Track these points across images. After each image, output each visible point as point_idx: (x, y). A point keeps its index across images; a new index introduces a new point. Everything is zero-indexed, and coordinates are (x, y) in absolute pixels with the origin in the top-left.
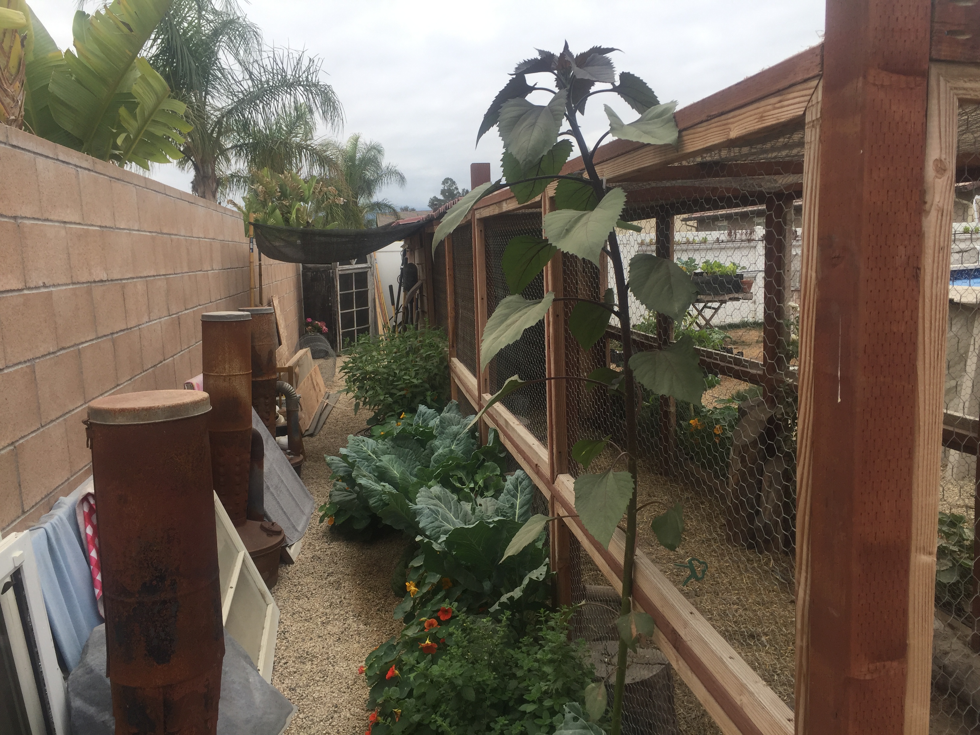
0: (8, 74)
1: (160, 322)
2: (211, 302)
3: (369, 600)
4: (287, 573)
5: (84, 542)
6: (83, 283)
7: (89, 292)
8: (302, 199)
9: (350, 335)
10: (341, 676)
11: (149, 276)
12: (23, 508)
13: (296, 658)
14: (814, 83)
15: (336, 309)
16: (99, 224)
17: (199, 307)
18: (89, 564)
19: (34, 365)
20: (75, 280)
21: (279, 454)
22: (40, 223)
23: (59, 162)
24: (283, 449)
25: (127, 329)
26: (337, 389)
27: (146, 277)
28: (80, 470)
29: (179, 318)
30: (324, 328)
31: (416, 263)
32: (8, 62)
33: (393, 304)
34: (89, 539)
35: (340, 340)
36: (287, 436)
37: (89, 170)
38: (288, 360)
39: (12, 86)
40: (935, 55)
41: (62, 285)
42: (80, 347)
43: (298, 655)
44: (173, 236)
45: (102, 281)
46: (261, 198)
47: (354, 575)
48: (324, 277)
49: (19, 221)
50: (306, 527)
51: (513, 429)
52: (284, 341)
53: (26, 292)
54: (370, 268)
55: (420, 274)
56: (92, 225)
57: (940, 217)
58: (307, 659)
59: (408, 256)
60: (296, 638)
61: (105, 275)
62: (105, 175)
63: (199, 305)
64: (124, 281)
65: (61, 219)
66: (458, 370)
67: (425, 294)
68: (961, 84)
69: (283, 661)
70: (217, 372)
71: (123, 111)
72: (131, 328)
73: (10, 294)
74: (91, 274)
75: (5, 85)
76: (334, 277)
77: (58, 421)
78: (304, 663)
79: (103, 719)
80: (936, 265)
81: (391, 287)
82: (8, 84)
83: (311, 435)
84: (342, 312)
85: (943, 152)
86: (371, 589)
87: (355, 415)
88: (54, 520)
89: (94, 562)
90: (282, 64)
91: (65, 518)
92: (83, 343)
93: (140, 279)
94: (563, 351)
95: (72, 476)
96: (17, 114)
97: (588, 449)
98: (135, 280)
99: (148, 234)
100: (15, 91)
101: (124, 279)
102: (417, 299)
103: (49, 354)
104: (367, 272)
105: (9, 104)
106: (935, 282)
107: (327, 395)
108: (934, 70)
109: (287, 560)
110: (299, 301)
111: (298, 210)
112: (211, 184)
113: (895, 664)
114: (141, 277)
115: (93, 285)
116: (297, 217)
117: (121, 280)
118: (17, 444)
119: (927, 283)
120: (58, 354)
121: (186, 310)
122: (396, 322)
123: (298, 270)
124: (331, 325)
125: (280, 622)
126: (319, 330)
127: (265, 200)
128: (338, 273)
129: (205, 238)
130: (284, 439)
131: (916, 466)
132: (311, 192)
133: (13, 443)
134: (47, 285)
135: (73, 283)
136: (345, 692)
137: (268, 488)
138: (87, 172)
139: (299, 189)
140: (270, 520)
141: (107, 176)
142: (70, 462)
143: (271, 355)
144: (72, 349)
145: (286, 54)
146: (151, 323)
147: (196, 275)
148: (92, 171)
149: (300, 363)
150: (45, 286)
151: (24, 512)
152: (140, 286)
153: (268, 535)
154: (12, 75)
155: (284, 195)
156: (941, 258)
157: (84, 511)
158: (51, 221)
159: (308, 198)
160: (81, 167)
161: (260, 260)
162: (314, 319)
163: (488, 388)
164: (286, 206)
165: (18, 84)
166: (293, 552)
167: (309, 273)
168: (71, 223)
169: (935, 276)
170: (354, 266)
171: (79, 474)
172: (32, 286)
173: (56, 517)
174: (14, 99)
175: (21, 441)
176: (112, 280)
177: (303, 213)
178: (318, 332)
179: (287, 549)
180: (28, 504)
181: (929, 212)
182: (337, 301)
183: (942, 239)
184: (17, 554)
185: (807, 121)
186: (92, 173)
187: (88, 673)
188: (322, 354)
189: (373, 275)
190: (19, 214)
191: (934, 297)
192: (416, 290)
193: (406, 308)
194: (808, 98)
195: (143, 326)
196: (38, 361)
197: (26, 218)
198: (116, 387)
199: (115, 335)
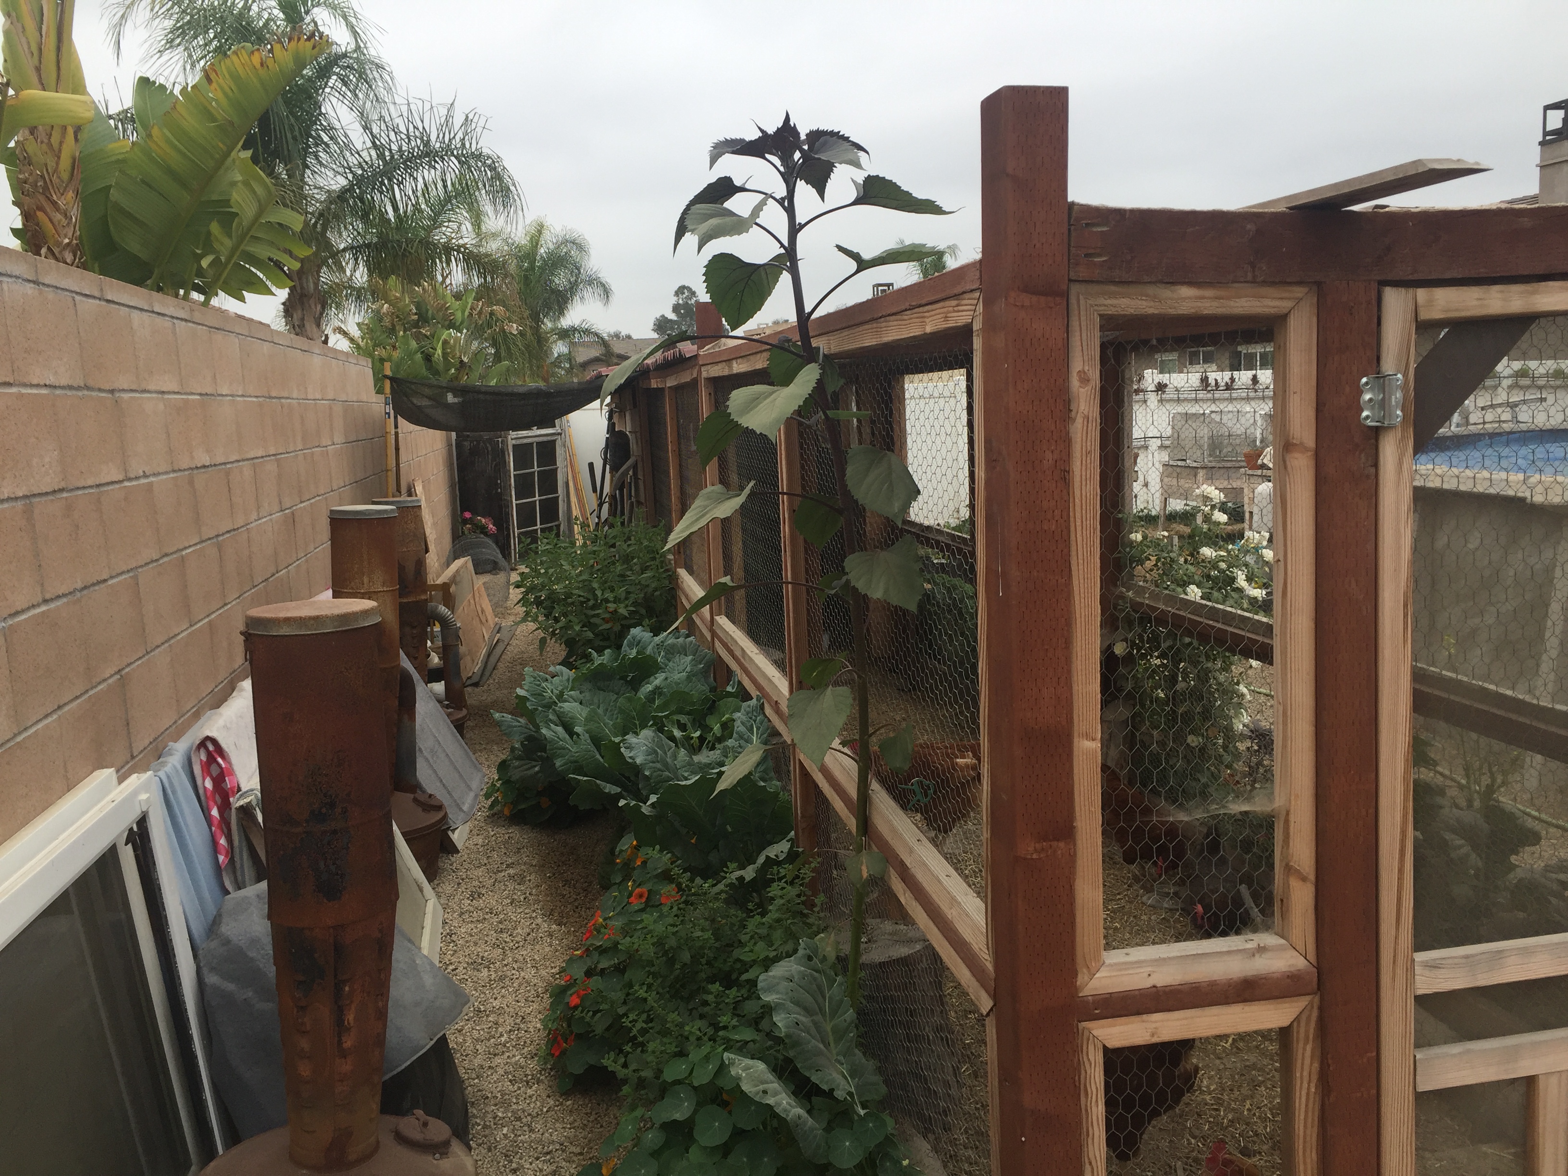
0: (57, 181)
1: (271, 520)
2: (332, 491)
3: (564, 896)
4: (451, 865)
5: (203, 798)
6: (185, 470)
7: (191, 482)
8: (451, 325)
9: (533, 537)
10: (528, 983)
11: (257, 458)
12: (132, 752)
13: (468, 963)
14: (977, 294)
15: (508, 499)
16: (199, 392)
17: (318, 498)
18: (210, 825)
19: (137, 575)
20: (176, 468)
21: (433, 706)
22: (138, 395)
23: (154, 315)
24: (440, 701)
25: (234, 530)
26: (512, 618)
27: (253, 459)
28: (188, 712)
29: (293, 513)
30: (491, 526)
31: (628, 429)
32: (57, 164)
33: (595, 490)
34: (209, 794)
35: (515, 544)
36: (443, 682)
37: (186, 320)
38: (438, 576)
39: (63, 197)
40: (1073, 275)
41: (163, 473)
42: (184, 553)
43: (470, 961)
44: (283, 401)
45: (204, 467)
46: (387, 322)
47: (543, 866)
48: (490, 449)
49: (117, 395)
50: (474, 807)
51: (751, 659)
52: (432, 547)
53: (127, 484)
54: (560, 434)
55: (634, 446)
56: (192, 394)
57: (1085, 423)
58: (482, 966)
59: (615, 419)
60: (467, 942)
61: (208, 458)
62: (203, 325)
63: (318, 496)
64: (228, 466)
65: (158, 388)
66: (685, 586)
67: (640, 476)
68: (1102, 301)
69: (451, 967)
70: (352, 588)
71: (215, 228)
72: (238, 529)
73: (111, 487)
74: (192, 458)
75: (54, 196)
76: (505, 447)
77: (163, 647)
78: (478, 970)
79: (244, 997)
80: (1084, 468)
81: (591, 465)
82: (59, 195)
83: (476, 685)
84: (518, 502)
85: (1086, 364)
86: (566, 882)
87: (541, 655)
88: (168, 768)
89: (216, 823)
90: (422, 122)
91: (179, 767)
92: (186, 548)
93: (246, 462)
94: (802, 555)
95: (180, 719)
96: (70, 235)
97: (820, 669)
98: (240, 464)
99: (254, 399)
100: (67, 203)
101: (228, 463)
102: (630, 483)
103: (152, 561)
104: (555, 441)
105: (59, 222)
106: (1084, 483)
107: (498, 627)
108: (1075, 289)
109: (451, 849)
110: (452, 487)
111: (445, 342)
112: (313, 307)
113: (1062, 844)
114: (248, 460)
115: (195, 472)
116: (445, 354)
117: (225, 464)
118: (123, 672)
119: (1077, 484)
120: (161, 562)
121: (302, 502)
122: (599, 517)
123: (449, 440)
124: (502, 522)
125: (445, 923)
126: (483, 530)
127: (393, 325)
128: (511, 443)
129: (323, 400)
130: (439, 687)
131: (1074, 655)
132: (467, 313)
133: (119, 671)
134: (148, 474)
135: (174, 471)
136: (533, 1002)
137: (420, 749)
138: (184, 323)
139: (447, 309)
140: (424, 791)
141: (206, 326)
142: (177, 701)
143: (420, 565)
144: (175, 556)
145: (427, 106)
146: (260, 522)
147: (312, 454)
148: (190, 321)
149: (458, 579)
150: (145, 476)
151: (133, 757)
152: (247, 470)
153: (424, 810)
154: (63, 182)
155: (423, 318)
156: (1089, 461)
157: (201, 760)
158: (149, 392)
159: (462, 323)
160: (177, 318)
161: (396, 427)
162: (475, 513)
163: (723, 608)
164: (426, 336)
165: (71, 194)
166: (458, 837)
167: (466, 444)
168: (169, 393)
169: (1084, 477)
170: (536, 434)
171: (186, 716)
172: (132, 476)
173: (170, 765)
174: (66, 215)
175: (127, 670)
176: (215, 465)
177: (455, 346)
178: (481, 533)
179: (450, 833)
180: (138, 746)
181: (1074, 420)
182: (510, 485)
183: (1089, 444)
184: (144, 796)
185: (974, 329)
186: (190, 324)
187: (223, 945)
188: (489, 567)
189: (564, 446)
190: (116, 385)
191: (1084, 497)
192: (627, 470)
193: (613, 497)
194: (973, 307)
195: (252, 525)
196: (140, 570)
197: (123, 390)
198: (223, 607)
199: (221, 538)
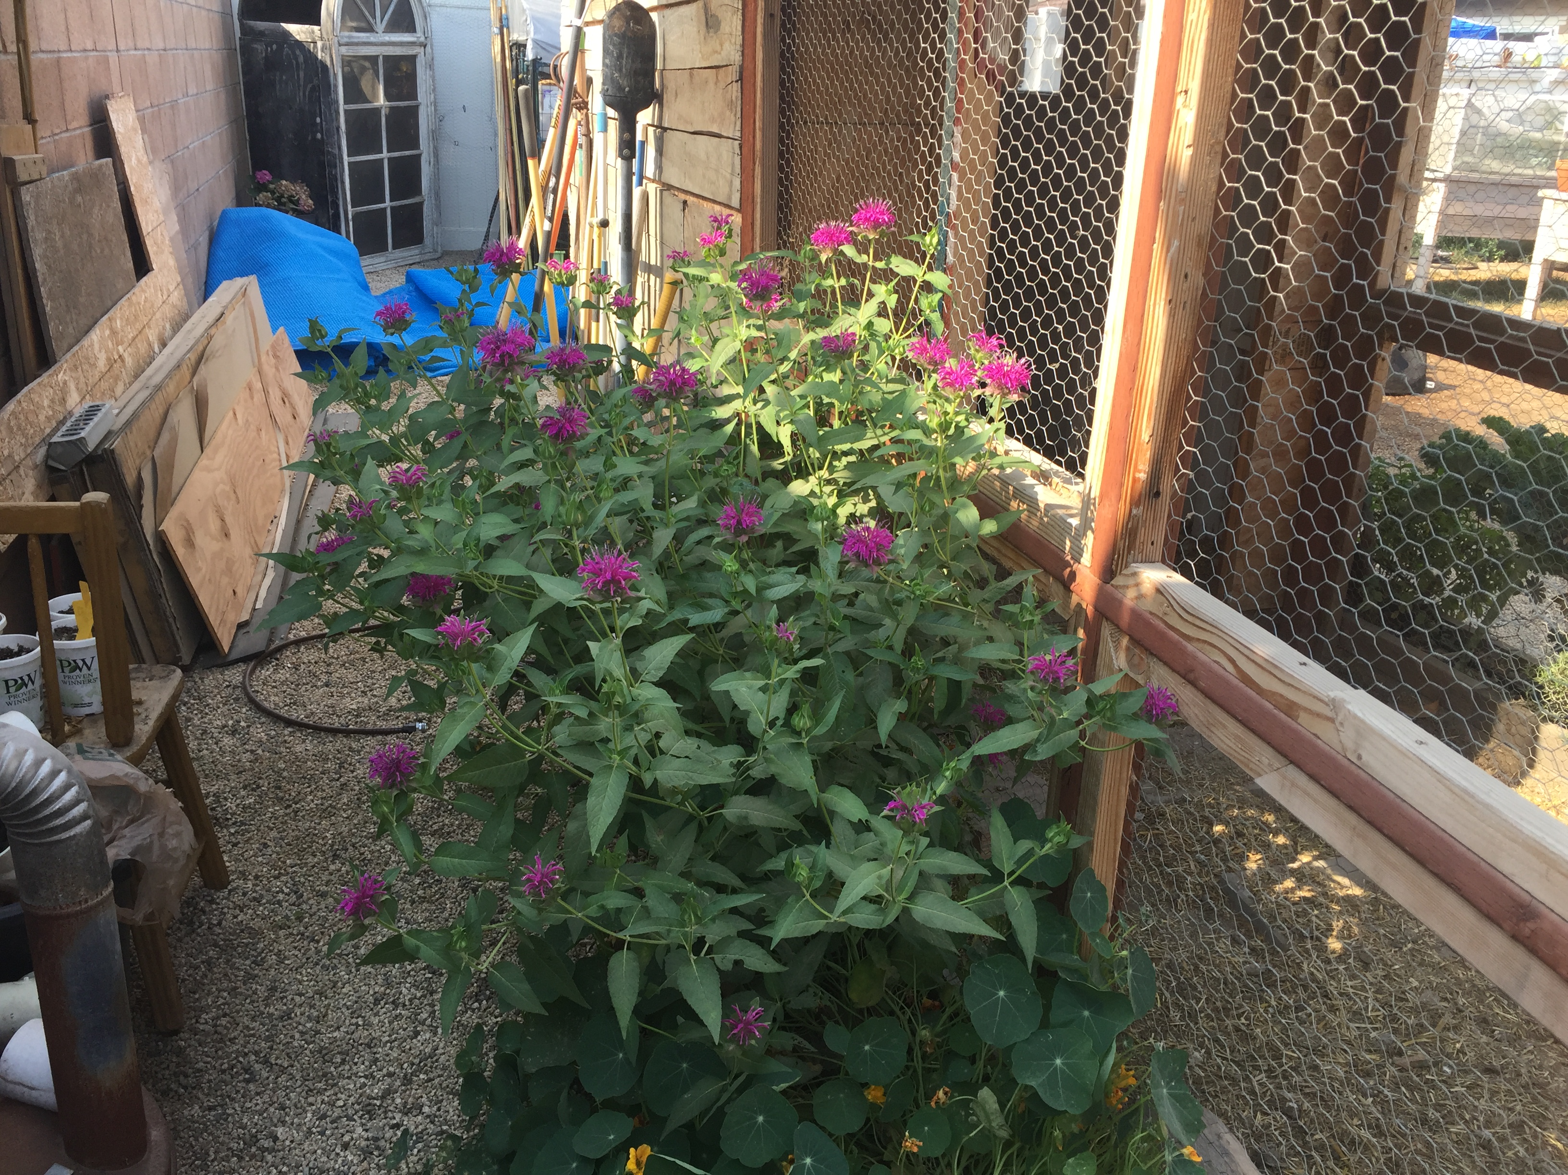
15: (336, 151)
30: (306, 198)
48: (300, 60)
52: (161, 256)
54: (424, 45)
76: (327, 61)
84: (353, 159)
104: (415, 56)
110: (234, 121)
128: (337, 52)
162: (277, 175)
167: (259, 47)
170: (382, 38)
182: (338, 128)
189: (431, 66)
